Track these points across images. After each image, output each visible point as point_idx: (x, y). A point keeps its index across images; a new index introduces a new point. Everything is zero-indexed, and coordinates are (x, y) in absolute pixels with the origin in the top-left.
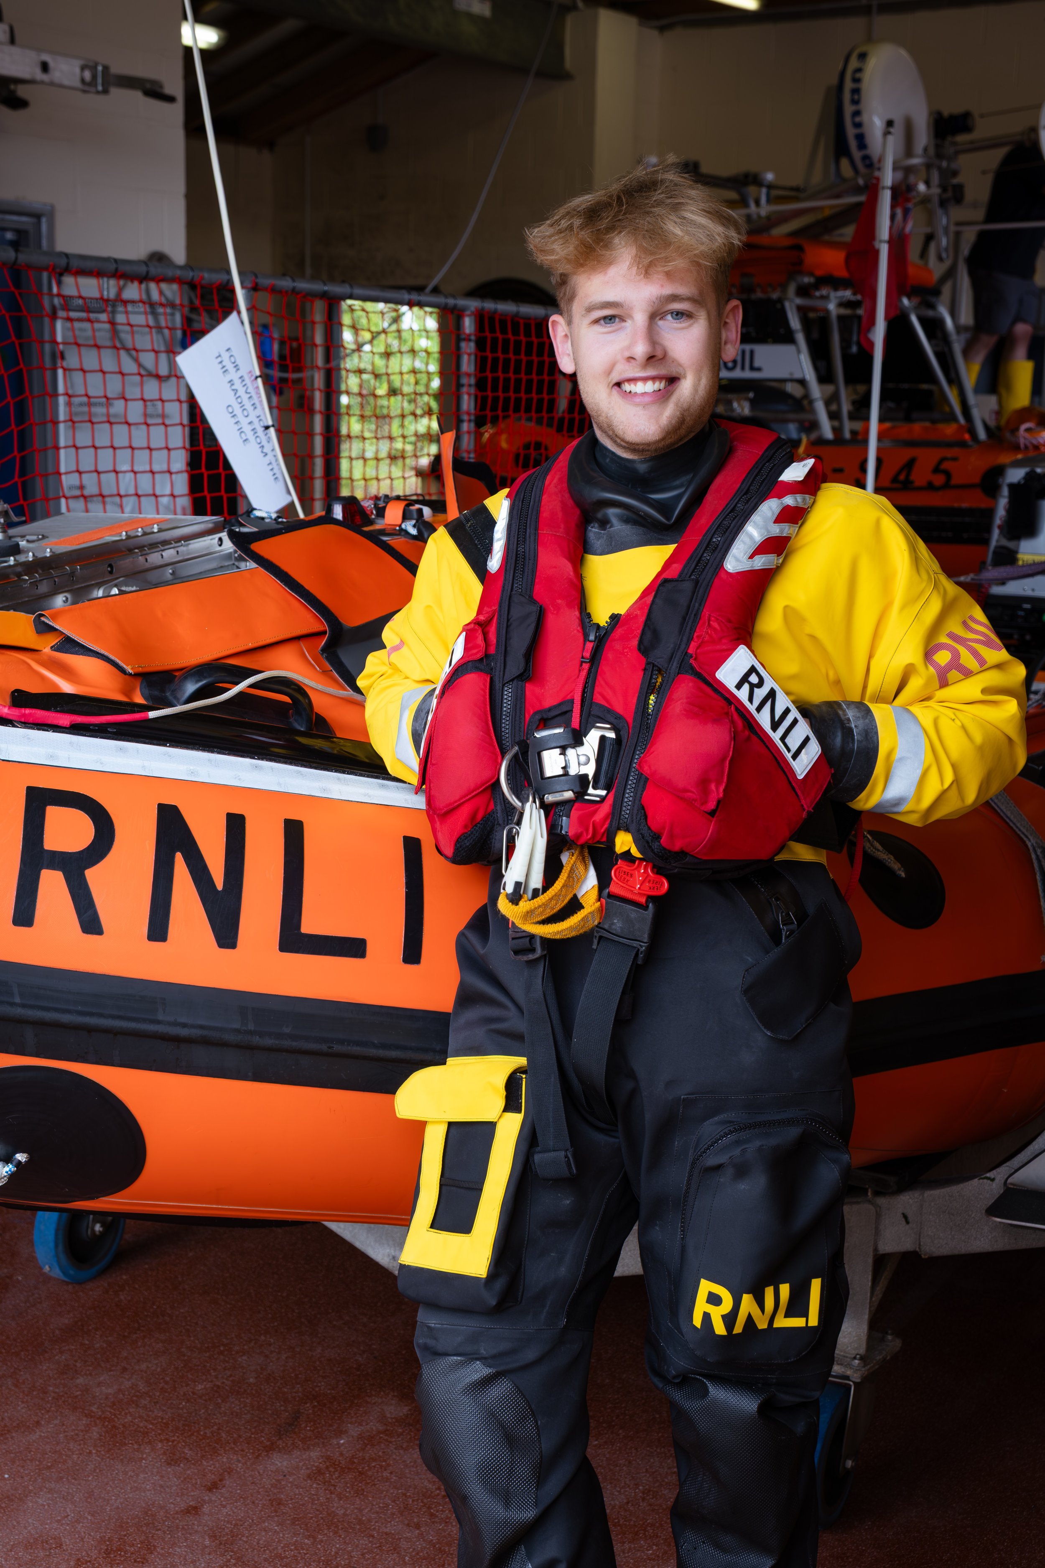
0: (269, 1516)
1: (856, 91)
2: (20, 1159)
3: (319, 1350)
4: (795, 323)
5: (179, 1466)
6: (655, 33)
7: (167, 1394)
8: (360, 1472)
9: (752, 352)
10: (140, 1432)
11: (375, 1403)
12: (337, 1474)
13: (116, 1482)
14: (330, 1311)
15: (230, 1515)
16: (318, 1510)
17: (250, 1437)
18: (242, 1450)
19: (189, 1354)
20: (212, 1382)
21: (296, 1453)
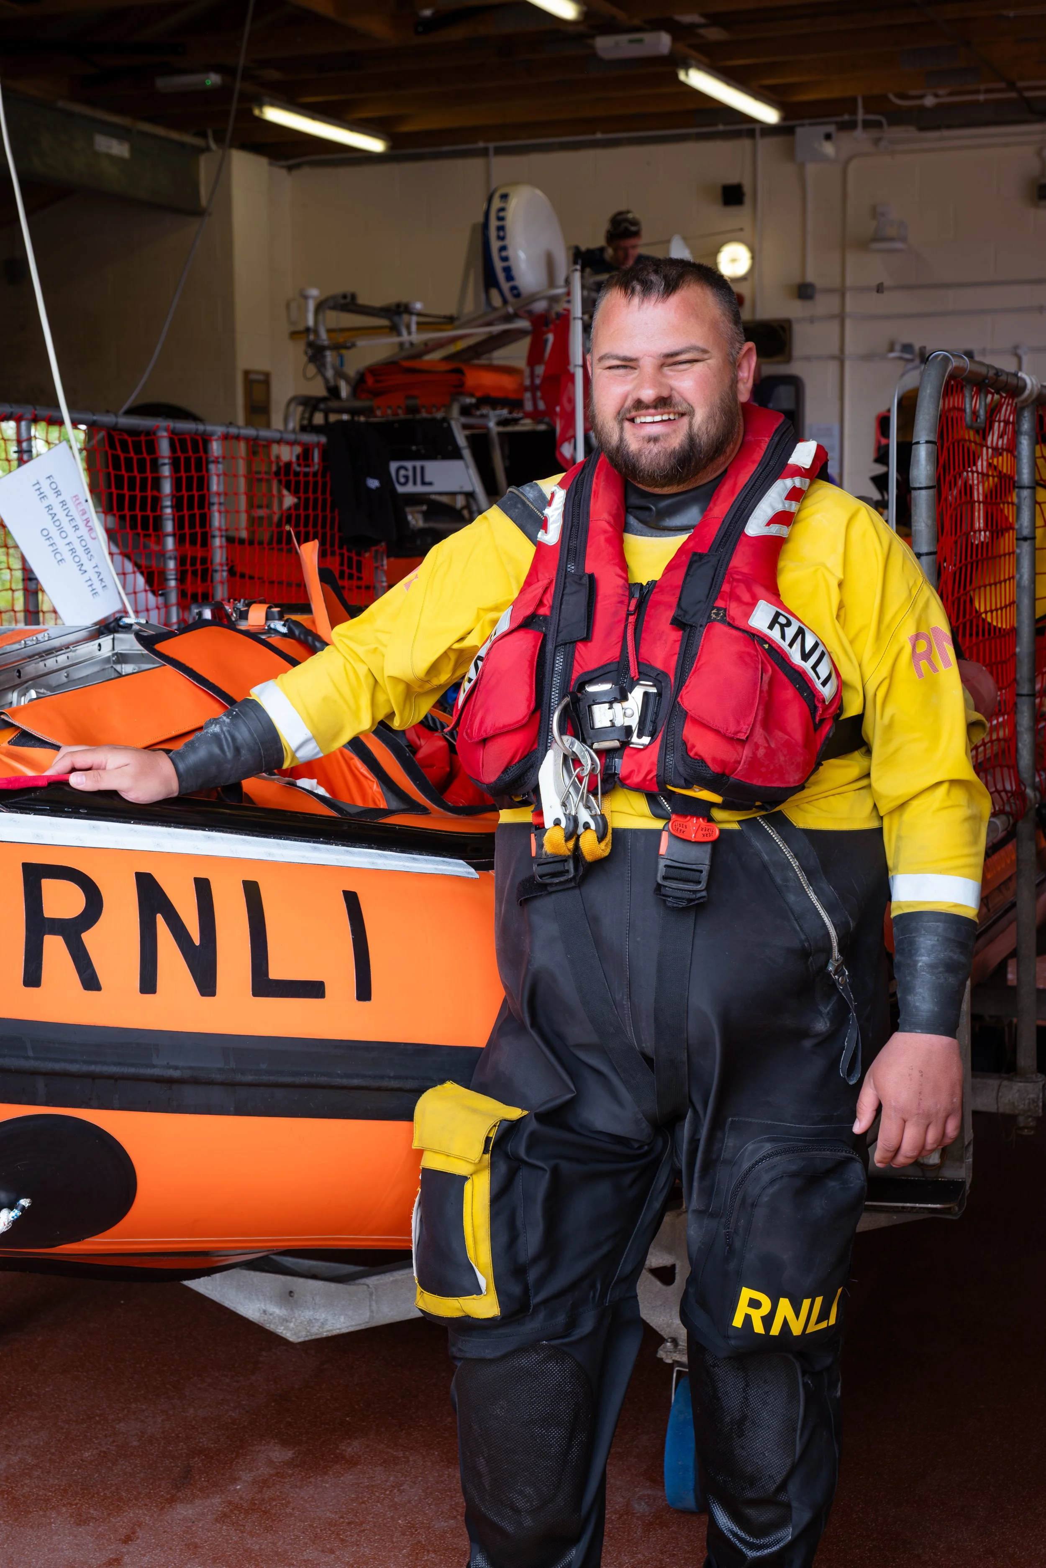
0: (189, 1559)
1: (501, 228)
2: (24, 1204)
3: (191, 1410)
4: (461, 440)
5: (88, 1525)
6: (284, 172)
7: (57, 1464)
8: (263, 1511)
9: (422, 468)
10: (41, 1500)
11: (259, 1451)
12: (242, 1516)
13: (32, 1546)
14: (192, 1376)
15: (151, 1562)
16: (234, 1548)
17: (150, 1493)
18: (146, 1505)
19: (67, 1426)
20: (97, 1448)
21: (198, 1502)
